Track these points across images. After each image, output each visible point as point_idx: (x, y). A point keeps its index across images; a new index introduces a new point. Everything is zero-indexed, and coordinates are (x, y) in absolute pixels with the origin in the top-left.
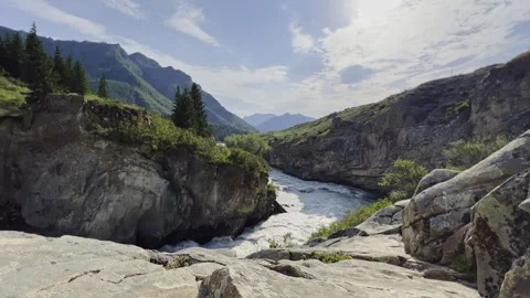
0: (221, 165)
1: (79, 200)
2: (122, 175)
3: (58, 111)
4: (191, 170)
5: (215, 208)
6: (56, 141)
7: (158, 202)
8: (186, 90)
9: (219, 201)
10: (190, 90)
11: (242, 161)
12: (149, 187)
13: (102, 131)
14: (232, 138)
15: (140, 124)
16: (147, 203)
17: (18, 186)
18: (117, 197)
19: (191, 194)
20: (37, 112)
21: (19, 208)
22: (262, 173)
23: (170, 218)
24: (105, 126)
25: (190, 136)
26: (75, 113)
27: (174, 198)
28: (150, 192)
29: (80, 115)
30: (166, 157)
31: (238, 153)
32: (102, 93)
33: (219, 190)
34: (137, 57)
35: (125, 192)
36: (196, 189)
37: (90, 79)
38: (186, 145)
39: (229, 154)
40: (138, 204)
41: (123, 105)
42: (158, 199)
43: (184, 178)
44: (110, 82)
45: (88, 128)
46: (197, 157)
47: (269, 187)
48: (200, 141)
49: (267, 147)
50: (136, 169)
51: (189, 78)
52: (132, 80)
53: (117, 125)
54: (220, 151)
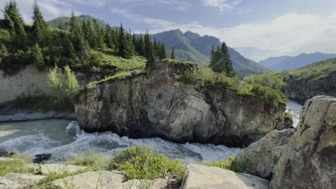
0: (246, 96)
1: (168, 112)
2: (186, 101)
3: (159, 69)
4: (224, 99)
5: (240, 124)
6: (158, 83)
7: (204, 119)
8: (218, 48)
9: (244, 121)
10: (221, 47)
11: (262, 94)
12: (200, 108)
13: (177, 77)
14: (251, 77)
15: (195, 72)
16: (198, 118)
17: (146, 104)
18: (184, 112)
19: (224, 114)
20: (151, 70)
21: (147, 113)
22: (280, 103)
23: (212, 127)
24: (178, 74)
25: (223, 77)
26: (165, 69)
27: (213, 116)
28: (200, 111)
29: (167, 69)
30: (210, 91)
31: (258, 88)
32: (173, 57)
33: (244, 113)
34: (188, 33)
35: (188, 110)
36: (228, 111)
37: (168, 52)
38: (220, 83)
39: (251, 88)
40: (194, 117)
41: (185, 63)
42: (204, 115)
43: (220, 104)
44: (176, 51)
45: (171, 76)
46: (228, 91)
47: (286, 114)
48: (229, 80)
49: (282, 83)
50: (193, 97)
51: (218, 40)
52: (185, 48)
53: (184, 73)
54: (244, 88)
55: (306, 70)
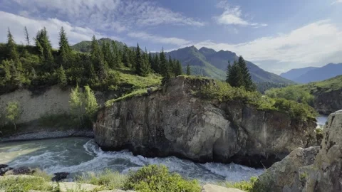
0: (268, 111)
1: (185, 129)
2: (204, 117)
3: (175, 85)
4: (245, 114)
5: (265, 142)
6: (173, 100)
7: (224, 135)
8: (235, 62)
9: (269, 138)
10: (238, 61)
11: (288, 108)
12: (218, 125)
13: (193, 92)
14: (274, 91)
15: (211, 87)
16: (218, 135)
17: (162, 121)
18: (202, 129)
19: (245, 131)
20: (167, 87)
21: (163, 131)
22: (309, 118)
23: (233, 145)
24: (194, 90)
25: (242, 92)
26: (181, 85)
27: (234, 133)
28: (219, 128)
29: (183, 86)
30: (227, 106)
31: (281, 103)
32: (188, 74)
33: (268, 130)
34: (203, 49)
35: (206, 127)
36: (249, 128)
37: (183, 68)
38: (239, 98)
39: (274, 102)
40: (213, 135)
41: (201, 78)
42: (224, 133)
43: (240, 120)
44: (191, 67)
45: (187, 92)
46: (248, 105)
47: (318, 131)
48: (249, 94)
49: (309, 96)
50: (211, 113)
51: (234, 54)
52: (201, 64)
53: (200, 89)
54: (266, 102)
55: (335, 81)
